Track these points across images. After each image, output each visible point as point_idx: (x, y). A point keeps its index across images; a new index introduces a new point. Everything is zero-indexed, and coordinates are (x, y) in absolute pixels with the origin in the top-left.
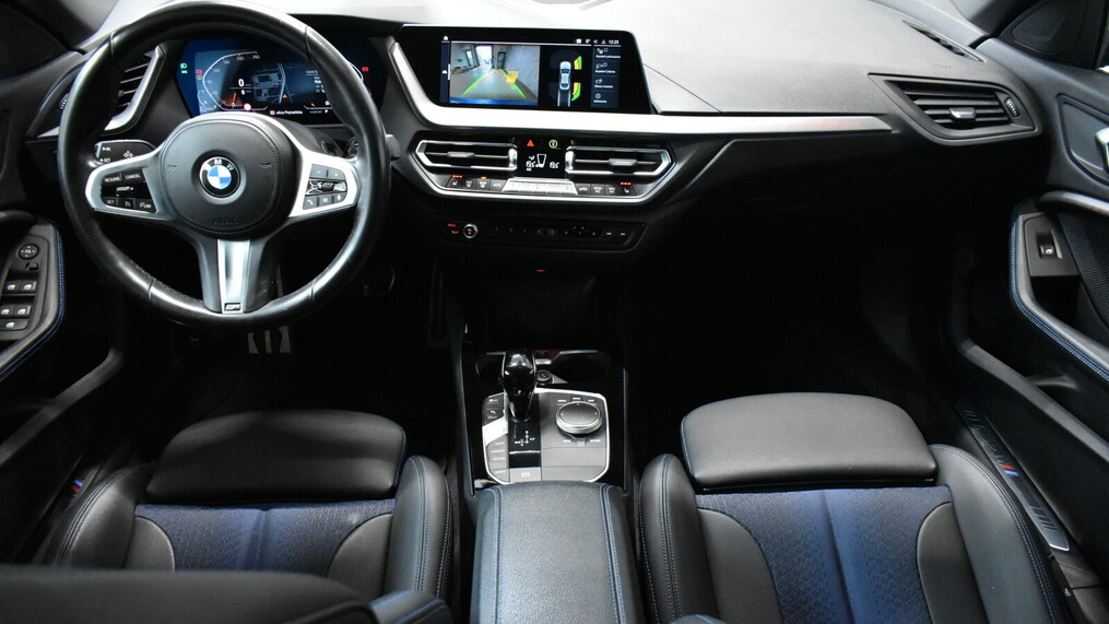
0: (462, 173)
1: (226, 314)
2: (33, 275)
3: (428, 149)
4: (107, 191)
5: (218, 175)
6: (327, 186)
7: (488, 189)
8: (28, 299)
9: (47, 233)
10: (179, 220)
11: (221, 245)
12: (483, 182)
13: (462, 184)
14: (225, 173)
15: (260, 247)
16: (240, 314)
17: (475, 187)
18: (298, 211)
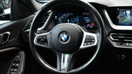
0: (122, 42)
1: (62, 72)
2: (18, 62)
3: (113, 36)
4: (39, 40)
5: (64, 37)
6: (90, 40)
7: (129, 46)
8: (17, 68)
9: (23, 53)
10: (54, 48)
11: (62, 55)
12: (127, 44)
13: (121, 44)
14: (65, 36)
15: (72, 55)
16: (65, 72)
17: (125, 45)
18: (82, 46)
